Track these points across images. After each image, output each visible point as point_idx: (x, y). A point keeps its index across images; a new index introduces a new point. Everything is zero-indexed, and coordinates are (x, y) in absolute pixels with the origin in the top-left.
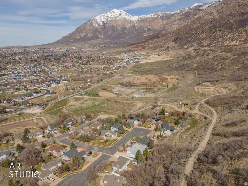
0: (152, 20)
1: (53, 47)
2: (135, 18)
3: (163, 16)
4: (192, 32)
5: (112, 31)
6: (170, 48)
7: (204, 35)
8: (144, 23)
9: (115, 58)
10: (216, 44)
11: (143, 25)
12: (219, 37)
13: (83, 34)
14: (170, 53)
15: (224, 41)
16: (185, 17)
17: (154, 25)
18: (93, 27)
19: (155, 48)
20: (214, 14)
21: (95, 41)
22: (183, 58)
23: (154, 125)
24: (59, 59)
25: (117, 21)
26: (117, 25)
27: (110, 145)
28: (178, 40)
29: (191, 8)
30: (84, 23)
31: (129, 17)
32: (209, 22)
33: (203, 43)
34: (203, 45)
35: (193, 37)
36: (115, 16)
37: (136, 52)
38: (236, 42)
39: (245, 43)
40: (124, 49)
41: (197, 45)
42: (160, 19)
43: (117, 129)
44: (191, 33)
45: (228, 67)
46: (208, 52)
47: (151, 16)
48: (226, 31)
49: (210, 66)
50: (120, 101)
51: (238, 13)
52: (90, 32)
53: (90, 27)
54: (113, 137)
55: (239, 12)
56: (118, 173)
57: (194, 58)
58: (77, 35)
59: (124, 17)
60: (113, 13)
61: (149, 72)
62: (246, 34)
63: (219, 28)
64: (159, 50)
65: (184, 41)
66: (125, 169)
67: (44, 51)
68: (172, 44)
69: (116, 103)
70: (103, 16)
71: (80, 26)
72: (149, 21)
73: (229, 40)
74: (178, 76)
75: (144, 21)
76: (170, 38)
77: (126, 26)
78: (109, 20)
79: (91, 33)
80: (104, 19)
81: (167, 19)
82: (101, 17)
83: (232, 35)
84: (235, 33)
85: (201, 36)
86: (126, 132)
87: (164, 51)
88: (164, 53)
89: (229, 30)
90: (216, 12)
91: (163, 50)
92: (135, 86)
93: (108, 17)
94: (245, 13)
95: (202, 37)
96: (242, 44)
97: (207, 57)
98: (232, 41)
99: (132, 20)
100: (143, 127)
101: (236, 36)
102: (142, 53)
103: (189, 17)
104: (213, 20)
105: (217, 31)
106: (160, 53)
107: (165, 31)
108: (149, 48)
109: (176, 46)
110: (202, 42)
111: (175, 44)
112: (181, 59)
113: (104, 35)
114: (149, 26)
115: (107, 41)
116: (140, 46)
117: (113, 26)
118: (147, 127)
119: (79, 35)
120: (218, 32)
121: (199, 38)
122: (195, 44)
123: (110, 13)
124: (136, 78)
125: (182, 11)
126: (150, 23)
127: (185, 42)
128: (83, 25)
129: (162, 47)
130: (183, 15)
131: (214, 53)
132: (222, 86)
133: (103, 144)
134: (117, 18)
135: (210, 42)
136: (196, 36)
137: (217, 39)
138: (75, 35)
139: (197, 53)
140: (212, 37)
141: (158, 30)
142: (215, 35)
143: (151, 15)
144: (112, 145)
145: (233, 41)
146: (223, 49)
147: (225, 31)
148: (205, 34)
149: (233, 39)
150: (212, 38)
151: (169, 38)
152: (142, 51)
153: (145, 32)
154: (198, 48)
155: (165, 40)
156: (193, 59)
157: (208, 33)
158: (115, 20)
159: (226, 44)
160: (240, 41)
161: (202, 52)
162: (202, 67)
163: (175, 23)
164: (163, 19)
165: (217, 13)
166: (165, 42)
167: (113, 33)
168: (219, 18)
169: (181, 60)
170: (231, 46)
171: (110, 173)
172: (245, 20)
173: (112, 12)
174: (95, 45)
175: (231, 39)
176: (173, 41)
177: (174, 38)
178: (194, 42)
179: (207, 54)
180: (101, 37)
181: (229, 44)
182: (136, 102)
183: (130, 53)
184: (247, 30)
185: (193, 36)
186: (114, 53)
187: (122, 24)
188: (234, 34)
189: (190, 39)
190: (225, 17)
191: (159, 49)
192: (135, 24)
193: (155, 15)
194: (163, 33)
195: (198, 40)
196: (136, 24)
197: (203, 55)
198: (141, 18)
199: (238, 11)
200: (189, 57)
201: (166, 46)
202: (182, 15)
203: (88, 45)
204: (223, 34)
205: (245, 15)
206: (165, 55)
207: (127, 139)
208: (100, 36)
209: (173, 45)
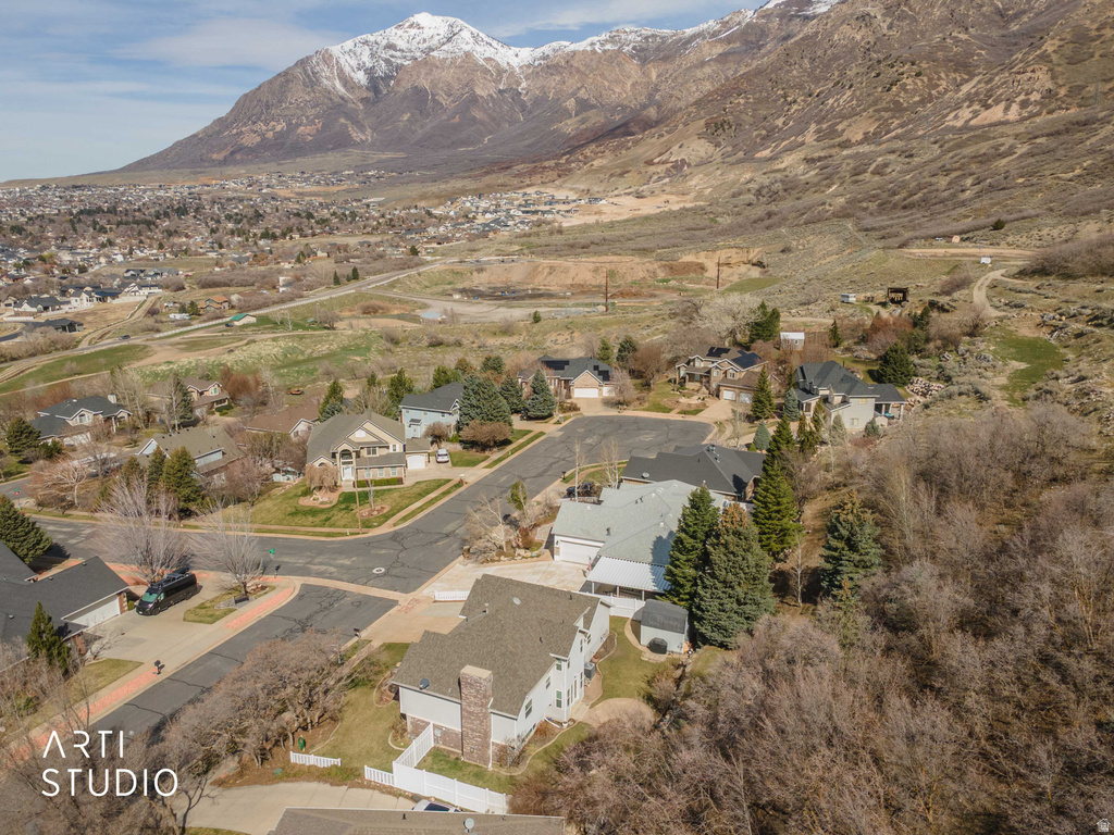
0: (594, 64)
1: (123, 183)
2: (517, 55)
3: (644, 45)
4: (785, 96)
5: (413, 115)
6: (689, 165)
7: (845, 97)
8: (558, 78)
9: (429, 214)
10: (912, 129)
11: (554, 88)
12: (915, 103)
13: (273, 123)
14: (693, 183)
15: (945, 112)
16: (744, 48)
17: (607, 84)
18: (320, 92)
19: (618, 171)
20: (874, 21)
21: (332, 159)
22: (759, 193)
23: (727, 394)
24: (149, 224)
25: (437, 67)
26: (434, 84)
27: (387, 517)
28: (724, 130)
29: (768, 9)
30: (279, 75)
31: (489, 52)
32: (859, 53)
33: (843, 131)
34: (844, 138)
35: (792, 111)
36: (425, 45)
37: (528, 190)
38: (1007, 109)
39: (1048, 113)
40: (470, 184)
41: (817, 140)
42: (634, 58)
43: (451, 420)
44: (782, 100)
45: (1021, 180)
46: (880, 159)
47: (592, 44)
48: (943, 75)
49: (915, 197)
50: (465, 342)
51: (984, 15)
52: (307, 117)
53: (309, 93)
54: (416, 473)
55: (984, 9)
56: (478, 777)
57: (814, 189)
58: (244, 129)
59: (467, 48)
60: (413, 31)
61: (606, 247)
62: (1051, 70)
63: (913, 64)
64: (639, 176)
65: (756, 133)
66: (563, 715)
67: (72, 196)
68: (698, 148)
69: (438, 349)
70: (366, 43)
71: (257, 86)
72: (583, 69)
73: (968, 107)
74: (757, 250)
75: (561, 67)
76: (686, 124)
77: (479, 92)
78: (399, 61)
79: (312, 123)
80: (372, 55)
81: (665, 59)
82: (358, 50)
83: (979, 82)
84: (997, 74)
85: (831, 101)
86: (521, 441)
87: (660, 179)
88: (665, 188)
89: (955, 71)
90: (883, 15)
91: (655, 177)
92: (541, 296)
93: (391, 46)
94: (1011, 12)
95: (836, 105)
96: (1032, 116)
97: (877, 178)
98: (987, 109)
99: (505, 66)
100: (644, 410)
101: (1002, 84)
102: (560, 195)
103: (760, 48)
104: (875, 43)
105: (905, 76)
106: (645, 187)
107: (659, 107)
108: (588, 172)
109: (720, 154)
110: (840, 127)
111: (711, 148)
112: (750, 197)
113: (374, 130)
114: (584, 90)
115: (388, 155)
116: (549, 167)
117: (419, 93)
118: (677, 410)
119: (252, 131)
120: (910, 81)
121: (821, 111)
122: (809, 137)
123: (400, 32)
124: (540, 269)
125: (727, 22)
126: (587, 76)
127: (757, 136)
128: (271, 82)
129: (650, 163)
130: (734, 42)
131: (907, 160)
132: (1034, 242)
133: (328, 519)
134: (435, 54)
135: (877, 124)
136: (808, 105)
137: (906, 109)
138: (235, 131)
139: (825, 170)
140: (884, 105)
141: (624, 107)
142: (896, 95)
143: (589, 40)
144: (404, 519)
145: (987, 107)
146: (948, 141)
147: (939, 78)
148: (849, 93)
149: (987, 101)
150: (886, 110)
151: (681, 126)
152: (559, 187)
153: (566, 114)
154: (822, 154)
155: (662, 136)
156: (807, 193)
157: (866, 87)
158: (426, 63)
159: (959, 124)
160: (1024, 104)
161: (848, 164)
162: (873, 206)
163: (699, 74)
164: (644, 61)
165: (889, 20)
166: (664, 142)
167: (417, 121)
168: (901, 34)
169: (749, 205)
170: (984, 126)
171: (371, 773)
172: (1023, 34)
173: (411, 26)
174: (335, 173)
175: (980, 101)
176: (700, 136)
177: (703, 122)
178: (801, 132)
179: (874, 165)
180: (364, 138)
181: (972, 123)
182: (561, 339)
183: (504, 196)
184: (1049, 56)
185: (795, 107)
186: (423, 197)
187: (458, 79)
188: (991, 80)
189: (779, 122)
190: (927, 31)
191: (640, 173)
192: (519, 84)
193: (606, 41)
194: (648, 117)
195: (818, 123)
196: (524, 85)
197: (856, 172)
198: (544, 57)
199: (981, 6)
200: (788, 187)
201: (673, 159)
202: (729, 40)
203: (298, 175)
204: (933, 92)
205: (1012, 21)
206: (672, 194)
207: (540, 475)
208: (357, 136)
209: (703, 154)
